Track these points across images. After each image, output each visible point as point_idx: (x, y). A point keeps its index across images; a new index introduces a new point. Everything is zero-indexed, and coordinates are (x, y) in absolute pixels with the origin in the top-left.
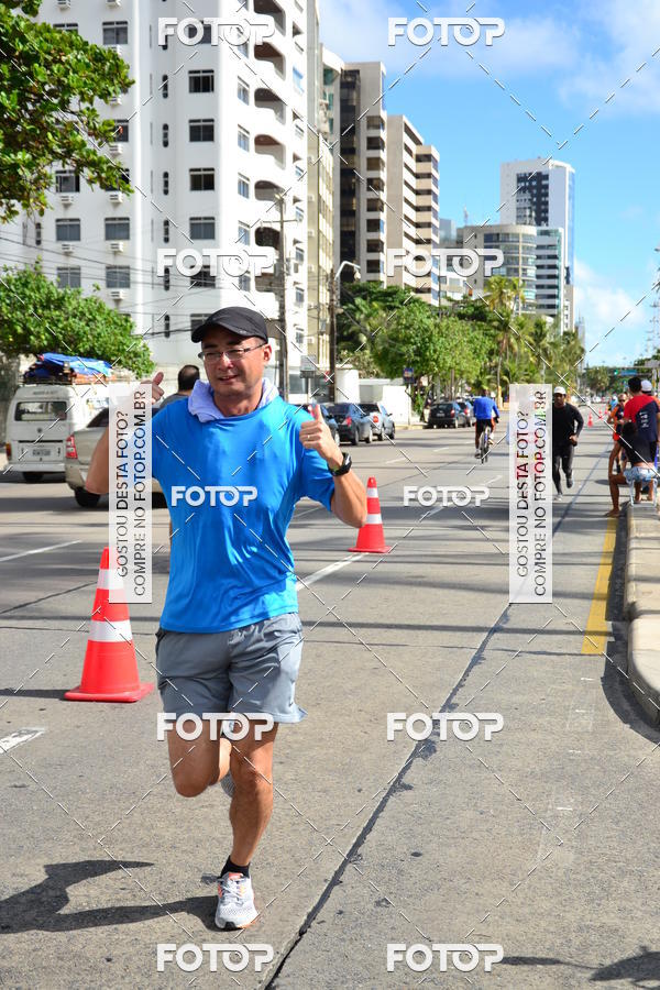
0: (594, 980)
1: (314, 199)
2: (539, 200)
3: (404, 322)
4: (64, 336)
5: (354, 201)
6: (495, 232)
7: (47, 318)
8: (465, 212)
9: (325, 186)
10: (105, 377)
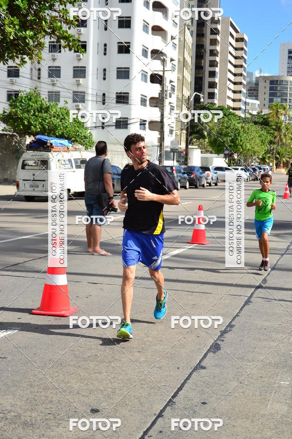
1: (182, 60)
3: (226, 125)
4: (49, 126)
5: (203, 61)
6: (276, 79)
7: (40, 117)
8: (260, 69)
9: (187, 53)
10: (68, 148)
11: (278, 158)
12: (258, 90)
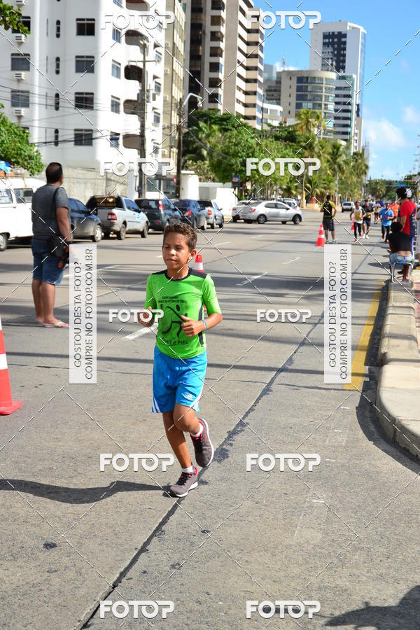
0: (326, 625)
1: (170, 45)
2: (339, 53)
3: (234, 141)
5: (201, 48)
6: (305, 76)
8: (283, 60)
9: (178, 36)
10: (5, 173)
11: (309, 189)
12: (280, 91)
